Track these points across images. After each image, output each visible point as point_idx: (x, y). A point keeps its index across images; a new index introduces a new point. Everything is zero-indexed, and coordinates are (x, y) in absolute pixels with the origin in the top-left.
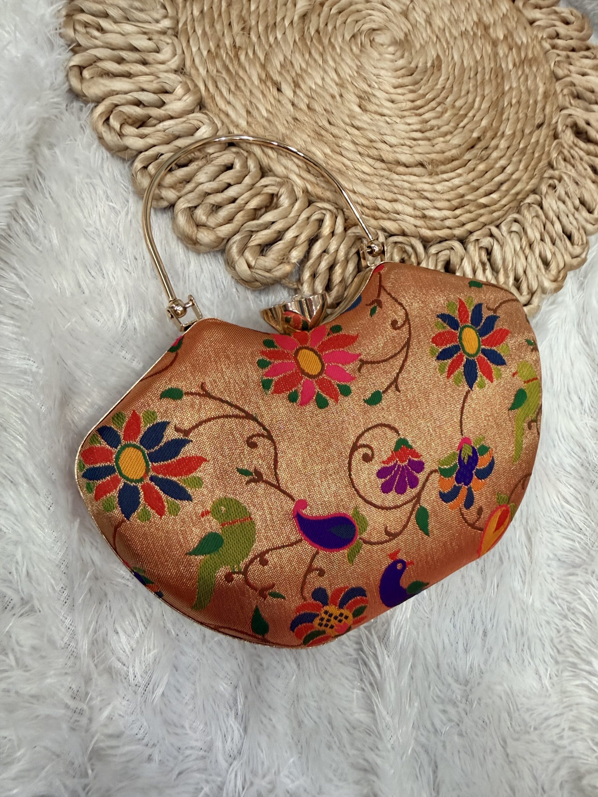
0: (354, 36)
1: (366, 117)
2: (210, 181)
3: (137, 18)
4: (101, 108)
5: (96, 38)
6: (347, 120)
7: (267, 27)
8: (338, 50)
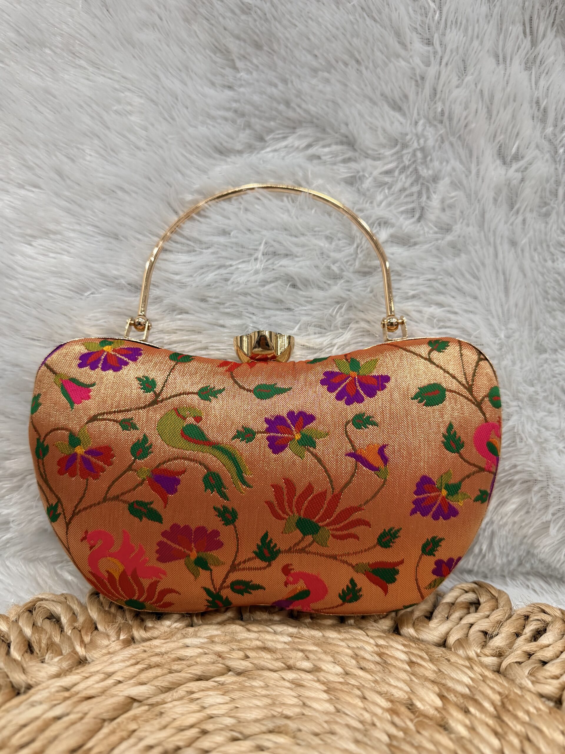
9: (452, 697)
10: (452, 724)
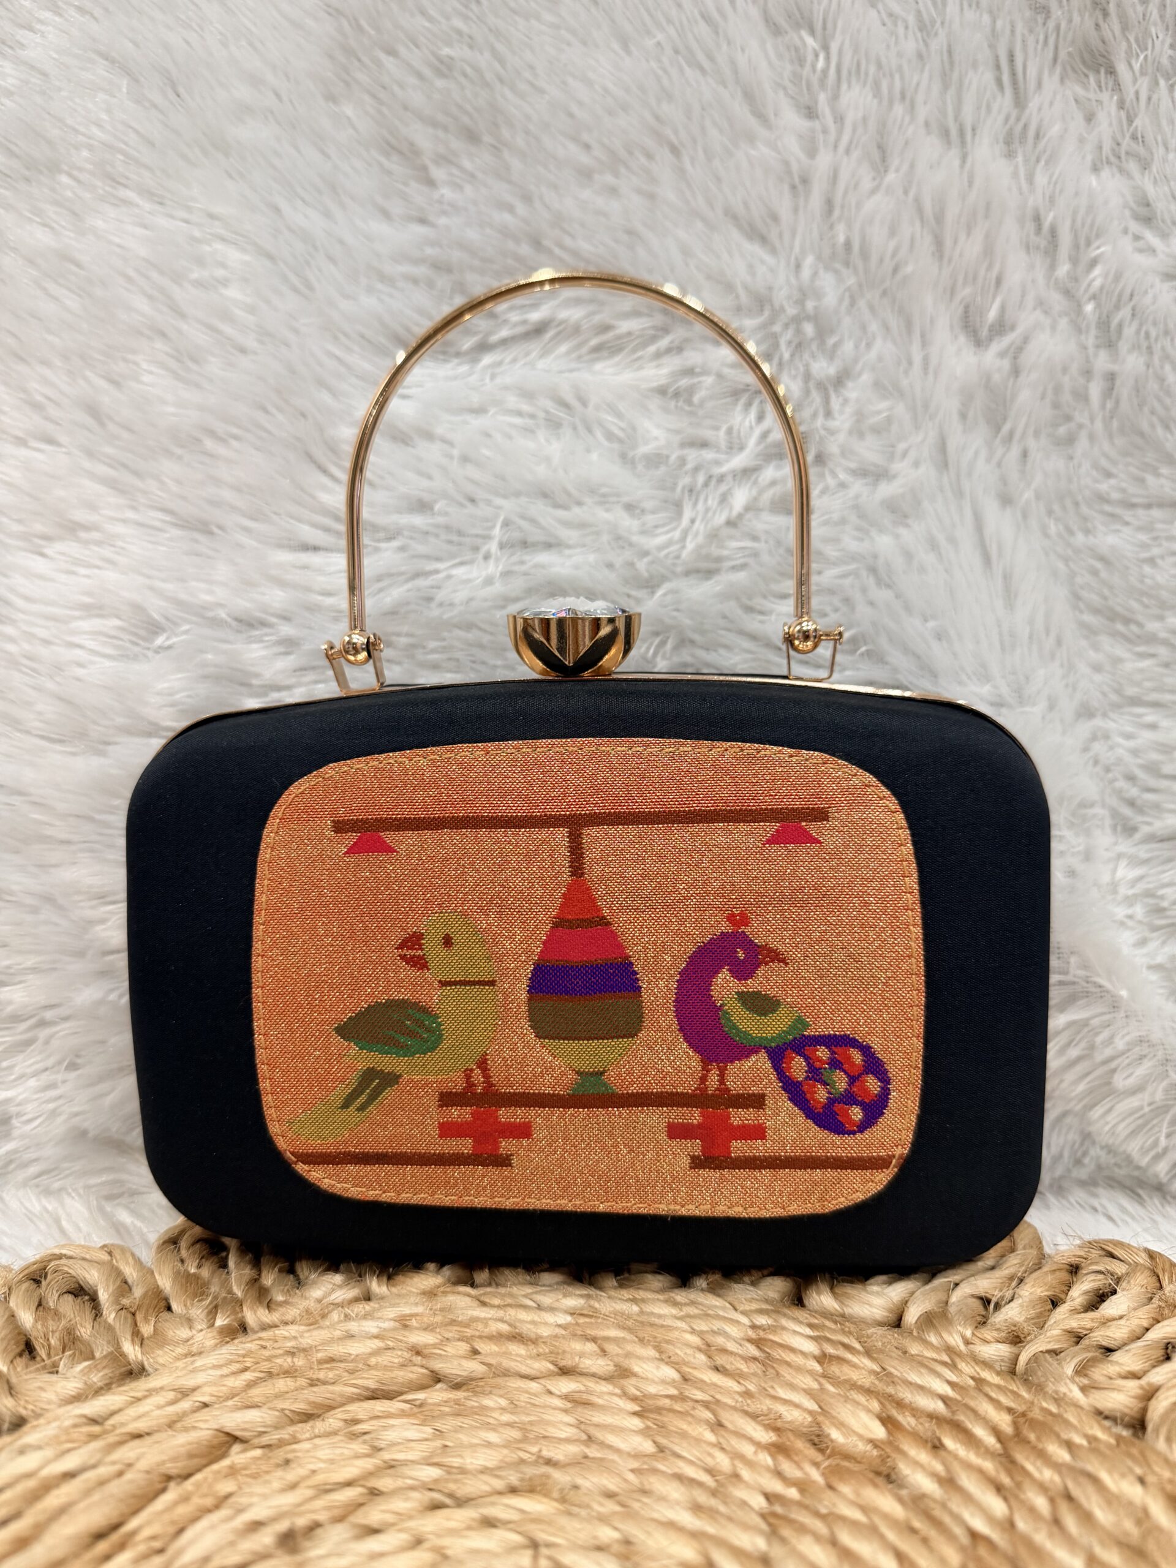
9: (907, 1420)
10: (904, 1469)
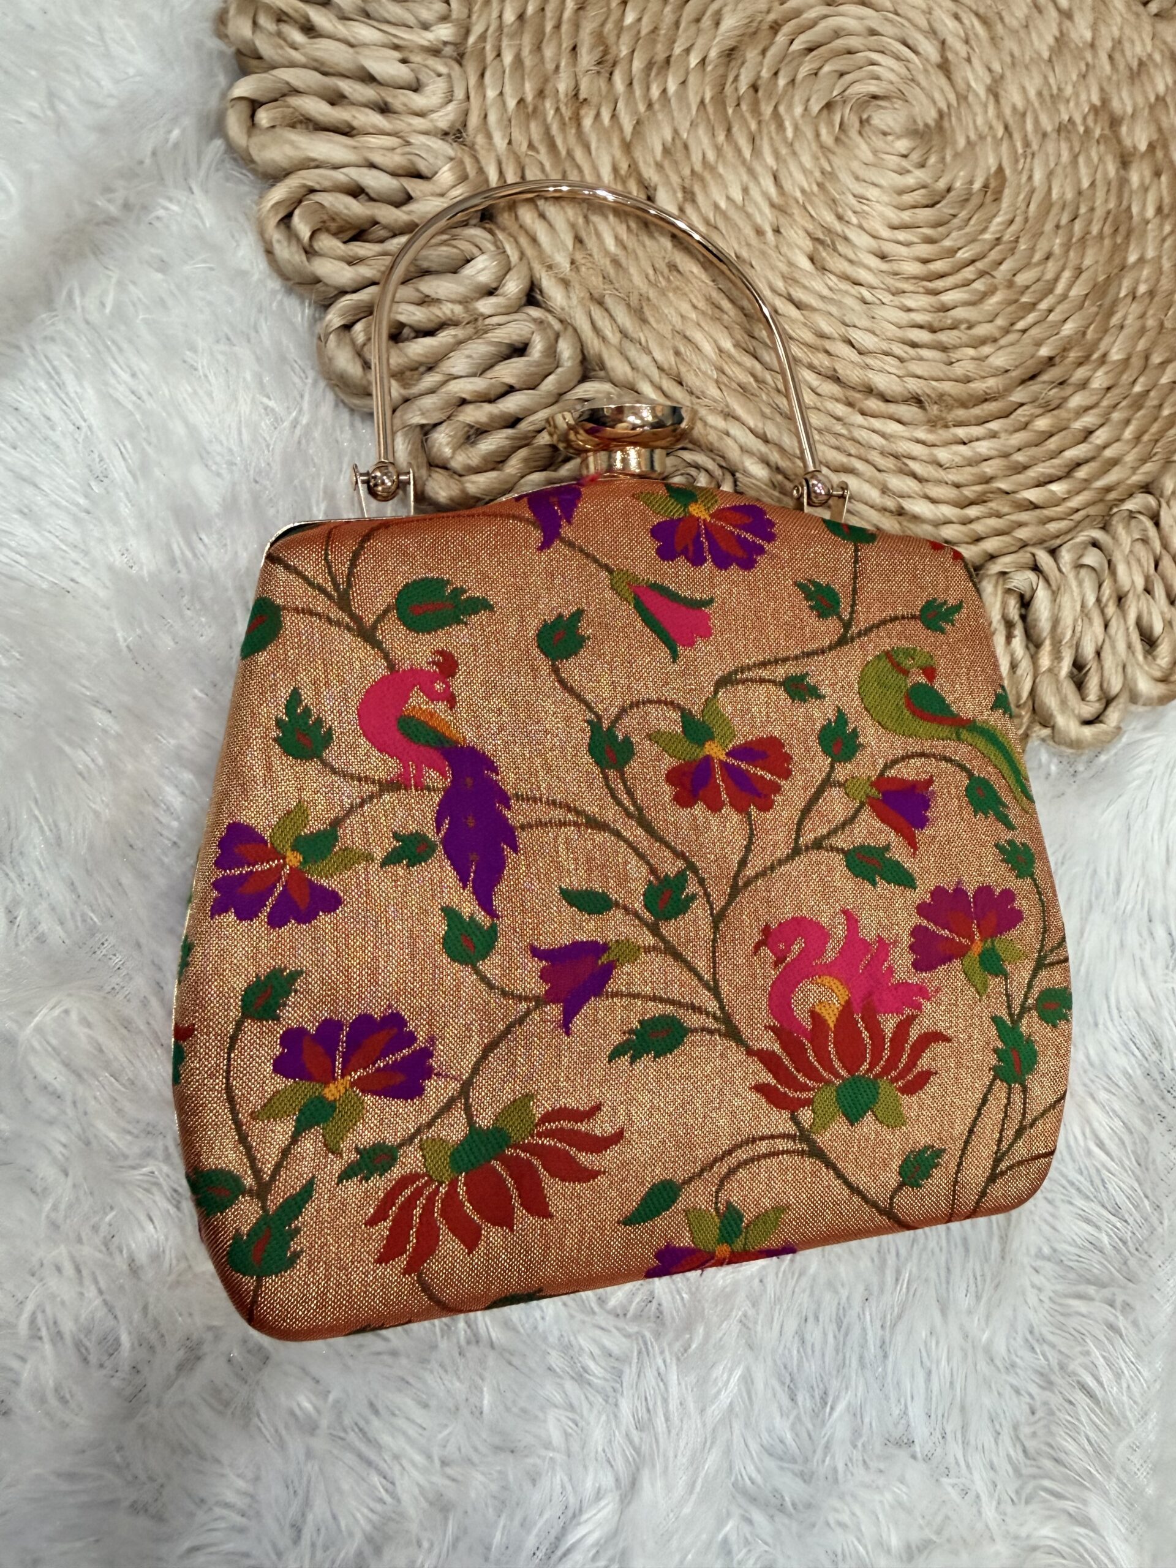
0: (829, 106)
1: (818, 285)
2: (474, 375)
3: (386, 15)
4: (279, 193)
5: (294, 47)
6: (780, 285)
7: (649, 66)
8: (790, 133)
